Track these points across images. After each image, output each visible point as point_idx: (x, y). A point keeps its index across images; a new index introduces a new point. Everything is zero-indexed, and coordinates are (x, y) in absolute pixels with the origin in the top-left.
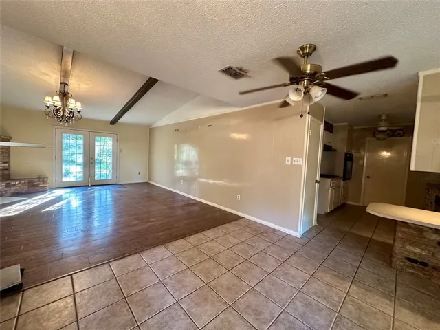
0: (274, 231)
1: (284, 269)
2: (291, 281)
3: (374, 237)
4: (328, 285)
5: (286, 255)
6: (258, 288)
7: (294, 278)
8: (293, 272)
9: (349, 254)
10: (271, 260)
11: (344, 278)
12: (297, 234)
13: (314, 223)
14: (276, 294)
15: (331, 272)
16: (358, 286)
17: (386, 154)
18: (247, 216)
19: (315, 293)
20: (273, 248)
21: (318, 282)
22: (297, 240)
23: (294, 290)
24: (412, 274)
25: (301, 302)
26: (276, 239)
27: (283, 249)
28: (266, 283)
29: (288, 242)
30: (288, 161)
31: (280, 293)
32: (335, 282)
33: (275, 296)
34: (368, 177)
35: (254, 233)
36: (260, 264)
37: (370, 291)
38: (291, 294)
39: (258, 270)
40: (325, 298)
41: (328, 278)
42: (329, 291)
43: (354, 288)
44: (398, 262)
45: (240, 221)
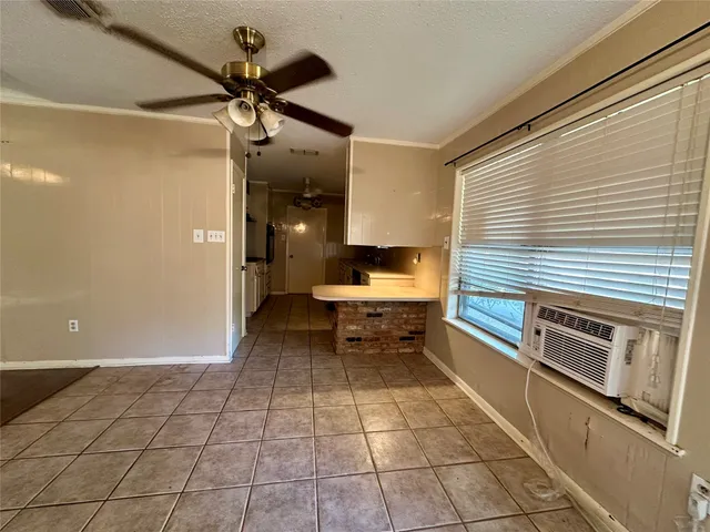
0: (181, 369)
1: (225, 423)
2: (244, 436)
3: (312, 328)
4: (291, 409)
5: (219, 399)
6: (193, 487)
7: (246, 428)
8: (241, 419)
9: (297, 359)
10: (197, 422)
11: (303, 392)
12: (226, 359)
13: (244, 334)
14: (230, 471)
15: (288, 390)
16: (319, 392)
17: (301, 228)
18: (104, 363)
19: (282, 431)
20: (194, 399)
21: (279, 412)
22: (228, 369)
23: (254, 444)
24: (352, 353)
25: (270, 455)
26: (191, 381)
27: (210, 392)
28: (206, 466)
29: (213, 377)
30: (198, 236)
31: (236, 465)
32: (295, 401)
33: (230, 476)
34: (291, 257)
35: (139, 390)
36: (179, 440)
37: (330, 390)
38: (252, 456)
39: (181, 452)
40: (295, 429)
41: (288, 401)
42: (295, 416)
43: (316, 395)
44: (340, 347)
45: (91, 380)
